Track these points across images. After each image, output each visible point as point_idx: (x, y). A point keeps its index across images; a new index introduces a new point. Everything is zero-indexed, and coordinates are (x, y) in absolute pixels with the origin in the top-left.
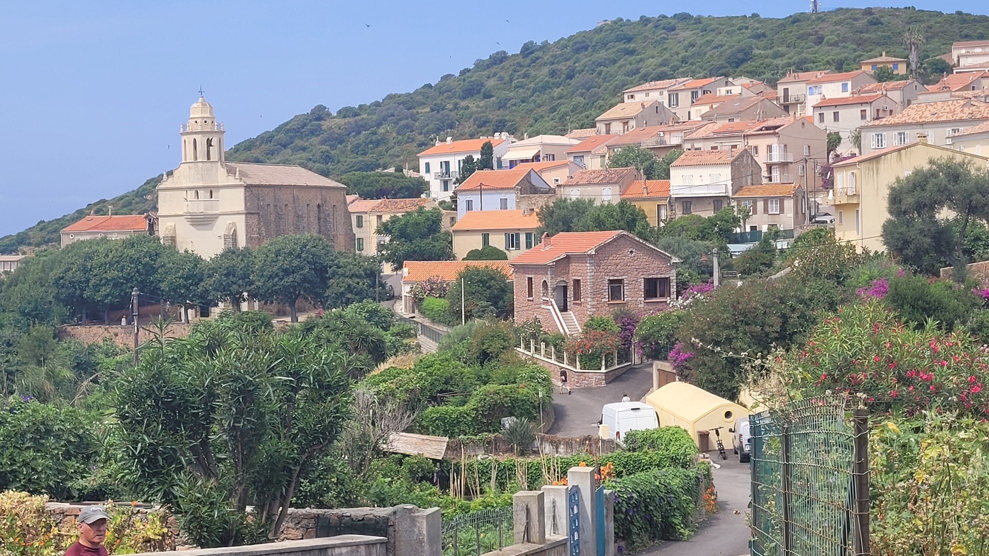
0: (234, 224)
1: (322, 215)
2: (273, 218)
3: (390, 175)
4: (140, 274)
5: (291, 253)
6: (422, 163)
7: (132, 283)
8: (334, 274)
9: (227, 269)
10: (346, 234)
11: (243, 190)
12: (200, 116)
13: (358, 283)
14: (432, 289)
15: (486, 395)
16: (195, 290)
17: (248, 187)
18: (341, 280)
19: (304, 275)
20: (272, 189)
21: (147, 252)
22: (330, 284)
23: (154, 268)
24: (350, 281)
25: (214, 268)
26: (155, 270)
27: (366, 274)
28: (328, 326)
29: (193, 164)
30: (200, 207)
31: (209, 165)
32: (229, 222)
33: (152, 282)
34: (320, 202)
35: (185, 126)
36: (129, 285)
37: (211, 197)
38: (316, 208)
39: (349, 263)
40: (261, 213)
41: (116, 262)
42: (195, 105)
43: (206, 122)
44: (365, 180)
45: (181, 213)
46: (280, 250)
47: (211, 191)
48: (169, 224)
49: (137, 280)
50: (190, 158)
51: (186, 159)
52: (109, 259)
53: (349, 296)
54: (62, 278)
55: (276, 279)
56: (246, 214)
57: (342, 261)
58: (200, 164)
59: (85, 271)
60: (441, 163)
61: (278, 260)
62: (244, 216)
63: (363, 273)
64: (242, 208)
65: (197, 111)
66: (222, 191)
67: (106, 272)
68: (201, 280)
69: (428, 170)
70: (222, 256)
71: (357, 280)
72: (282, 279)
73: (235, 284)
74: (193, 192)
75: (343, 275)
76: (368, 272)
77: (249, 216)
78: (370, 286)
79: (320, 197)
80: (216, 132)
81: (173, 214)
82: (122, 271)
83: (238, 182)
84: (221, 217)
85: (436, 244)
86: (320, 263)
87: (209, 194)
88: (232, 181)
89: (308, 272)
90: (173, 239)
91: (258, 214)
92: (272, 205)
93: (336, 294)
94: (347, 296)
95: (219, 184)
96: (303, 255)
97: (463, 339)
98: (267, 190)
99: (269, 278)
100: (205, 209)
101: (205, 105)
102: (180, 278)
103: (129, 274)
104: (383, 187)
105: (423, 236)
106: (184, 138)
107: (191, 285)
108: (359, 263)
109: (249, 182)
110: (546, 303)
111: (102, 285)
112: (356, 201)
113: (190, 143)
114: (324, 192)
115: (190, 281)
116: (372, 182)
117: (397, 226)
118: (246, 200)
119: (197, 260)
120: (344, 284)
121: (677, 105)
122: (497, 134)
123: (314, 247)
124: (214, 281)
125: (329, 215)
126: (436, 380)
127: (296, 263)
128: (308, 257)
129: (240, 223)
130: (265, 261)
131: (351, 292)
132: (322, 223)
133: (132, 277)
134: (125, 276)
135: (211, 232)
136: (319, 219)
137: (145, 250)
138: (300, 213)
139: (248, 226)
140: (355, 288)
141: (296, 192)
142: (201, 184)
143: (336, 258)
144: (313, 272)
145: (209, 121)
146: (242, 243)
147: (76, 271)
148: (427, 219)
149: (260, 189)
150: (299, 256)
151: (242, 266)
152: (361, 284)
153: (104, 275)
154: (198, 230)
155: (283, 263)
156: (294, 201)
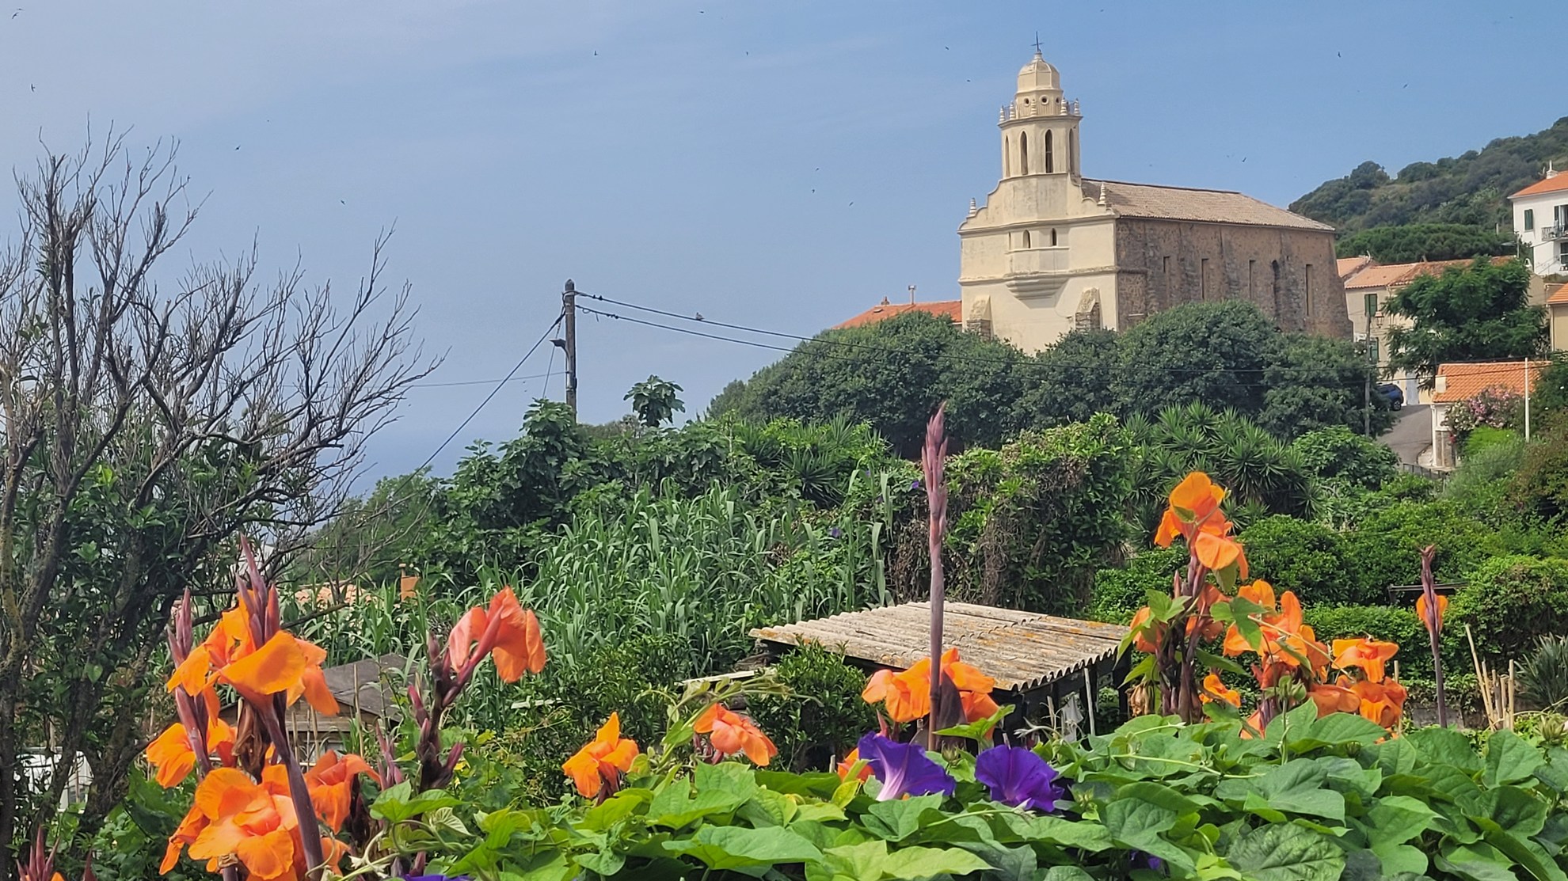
0: (1095, 293)
1: (1282, 283)
2: (1175, 282)
4: (907, 384)
5: (1187, 338)
6: (1518, 212)
7: (892, 399)
8: (1276, 378)
9: (1066, 370)
10: (1335, 322)
11: (1111, 226)
12: (1034, 89)
13: (1324, 397)
14: (1490, 412)
16: (1006, 414)
17: (1122, 221)
18: (1289, 389)
19: (1215, 380)
20: (1175, 227)
21: (922, 341)
22: (1266, 401)
23: (934, 372)
24: (1308, 393)
25: (1041, 369)
26: (933, 376)
27: (1342, 378)
29: (1021, 181)
30: (1032, 263)
31: (1049, 181)
32: (1085, 290)
33: (930, 399)
34: (1277, 257)
35: (1006, 111)
36: (887, 403)
37: (1054, 244)
38: (1270, 270)
39: (1307, 357)
40: (1150, 273)
41: (864, 361)
42: (1025, 70)
43: (1044, 100)
44: (1398, 240)
45: (1000, 276)
46: (1166, 332)
47: (1054, 230)
48: (979, 298)
49: (900, 395)
50: (1016, 171)
51: (1008, 173)
52: (852, 356)
53: (1306, 422)
54: (776, 392)
55: (1158, 390)
56: (1119, 273)
57: (1293, 352)
58: (1034, 181)
59: (814, 380)
60: (1556, 208)
61: (1163, 351)
62: (1113, 277)
63: (1334, 374)
64: (1108, 260)
65: (1028, 81)
66: (1073, 230)
67: (846, 379)
68: (1019, 394)
70: (1060, 346)
71: (1323, 390)
72: (1170, 388)
73: (1082, 400)
74: (1021, 234)
75: (1295, 380)
76: (1348, 374)
77: (1125, 276)
78: (1349, 403)
79: (1278, 247)
80: (1062, 118)
81: (986, 278)
82: (874, 378)
83: (1103, 212)
84: (1071, 280)
86: (1248, 357)
87: (1049, 238)
88: (1093, 209)
89: (1222, 374)
90: (986, 325)
91: (1145, 274)
92: (1174, 258)
93: (1279, 419)
94: (1302, 423)
95: (1069, 218)
96: (1213, 340)
98: (1164, 227)
99: (1146, 388)
100: (1043, 266)
101: (1045, 68)
102: (977, 391)
103: (886, 383)
106: (1007, 132)
107: (1000, 402)
108: (1329, 356)
109: (1125, 211)
111: (840, 405)
113: (1015, 141)
114: (1287, 238)
115: (997, 396)
117: (1429, 294)
118: (1117, 246)
119: (1012, 357)
120: (1296, 399)
123: (1237, 325)
124: (1042, 395)
125: (1295, 282)
127: (1197, 356)
128: (1221, 344)
129: (1107, 289)
130: (1137, 354)
131: (1311, 416)
132: (1282, 299)
133: (893, 389)
134: (879, 386)
135: (1052, 309)
136: (1276, 290)
137: (917, 338)
138: (1234, 276)
139: (1122, 296)
140: (1318, 406)
141: (1225, 235)
142: (1034, 219)
143: (1282, 346)
144: (1232, 374)
145: (1051, 99)
146: (1109, 322)
147: (798, 380)
148: (1493, 280)
149: (1148, 227)
150: (1204, 343)
151: (1093, 365)
152: (1330, 397)
153: (843, 386)
154: (1031, 307)
155: (1172, 355)
156: (1221, 252)
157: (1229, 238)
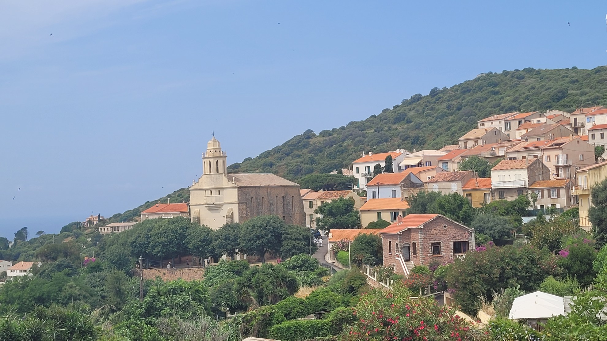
0: (232, 209)
1: (285, 203)
2: (255, 205)
3: (334, 175)
4: (177, 239)
5: (260, 227)
6: (355, 167)
7: (173, 244)
8: (285, 238)
9: (225, 236)
10: (300, 213)
11: (236, 189)
12: (213, 148)
13: (299, 244)
14: (343, 246)
15: (338, 313)
16: (207, 248)
17: (239, 188)
18: (289, 241)
19: (268, 239)
20: (255, 188)
21: (181, 226)
22: (283, 244)
23: (185, 236)
24: (294, 243)
25: (219, 234)
26: (185, 237)
27: (303, 238)
28: (264, 272)
29: (209, 175)
30: (213, 200)
31: (217, 175)
32: (229, 208)
33: (184, 244)
34: (284, 195)
35: (204, 154)
36: (171, 245)
37: (219, 194)
38: (282, 199)
39: (294, 232)
40: (248, 203)
41: (164, 233)
42: (210, 142)
43: (216, 151)
44: (319, 179)
45: (203, 203)
46: (254, 225)
47: (219, 190)
48: (196, 210)
49: (175, 243)
50: (207, 172)
51: (205, 173)
52: (160, 231)
53: (294, 251)
54: (135, 242)
55: (252, 242)
56: (239, 203)
57: (290, 230)
58: (213, 176)
59: (147, 237)
60: (365, 167)
61: (254, 231)
62: (237, 204)
63: (301, 237)
64: (236, 200)
65: (211, 146)
66: (225, 190)
67: (158, 238)
68: (211, 242)
69: (358, 172)
70: (223, 228)
71: (298, 242)
72: (256, 242)
73: (230, 244)
74: (209, 191)
75: (291, 239)
76: (305, 237)
77: (240, 204)
78: (305, 245)
79: (284, 192)
80: (221, 157)
81: (198, 204)
82: (167, 238)
83: (234, 185)
84: (224, 205)
85: (350, 219)
86: (277, 232)
87: (218, 192)
88: (231, 184)
89: (270, 237)
90: (198, 218)
91: (246, 203)
92: (254, 198)
93: (286, 250)
94: (293, 251)
95: (224, 186)
96: (268, 228)
97: (341, 279)
98: (251, 189)
99: (249, 241)
100: (216, 201)
101: (216, 142)
102: (199, 242)
103: (171, 239)
104: (329, 183)
105: (342, 214)
106: (205, 160)
107: (206, 245)
108: (300, 231)
109: (241, 185)
110: (398, 256)
111: (156, 246)
112: (310, 193)
113: (207, 163)
114: (286, 189)
115: (205, 243)
116: (322, 180)
117: (327, 208)
118: (238, 195)
119: (209, 231)
120: (291, 244)
121: (510, 129)
122: (398, 150)
123: (274, 223)
124: (218, 243)
125: (289, 202)
126: (320, 303)
127: (264, 232)
128: (270, 228)
129: (235, 208)
130: (246, 231)
131: (295, 249)
132: (285, 207)
133: (173, 241)
134: (169, 240)
135: (219, 214)
136: (284, 205)
137: (180, 225)
138: (271, 202)
139: (240, 210)
140: (297, 246)
141: (269, 190)
142: (213, 187)
143: (287, 229)
144: (273, 237)
145: (218, 151)
146: (236, 220)
147: (142, 238)
148: (344, 204)
149: (247, 189)
150: (265, 228)
151: (233, 234)
152: (300, 244)
153: (157, 240)
154: (212, 213)
155: (256, 232)
156: (268, 195)
157: (270, 190)
